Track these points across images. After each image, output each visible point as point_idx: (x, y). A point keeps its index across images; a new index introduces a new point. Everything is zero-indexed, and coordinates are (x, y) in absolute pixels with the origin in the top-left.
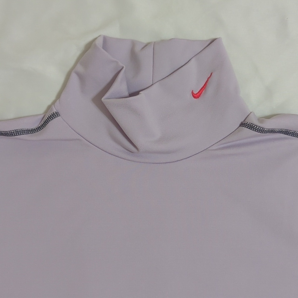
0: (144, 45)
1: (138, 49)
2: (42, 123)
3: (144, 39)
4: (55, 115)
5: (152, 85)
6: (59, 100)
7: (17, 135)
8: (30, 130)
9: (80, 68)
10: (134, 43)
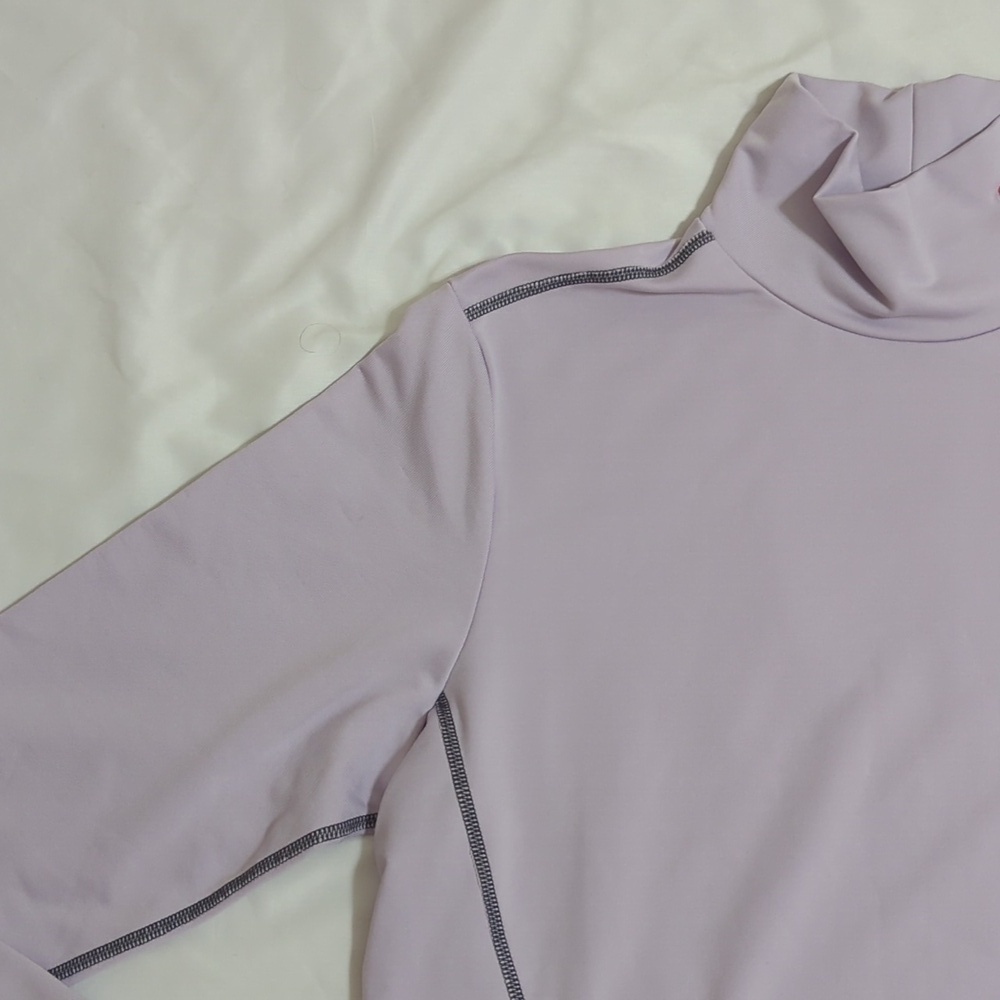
0: (889, 92)
1: (877, 99)
2: (676, 254)
3: (887, 80)
4: (705, 238)
5: (911, 174)
6: (712, 208)
7: (626, 279)
8: (650, 270)
9: (754, 139)
10: (865, 91)
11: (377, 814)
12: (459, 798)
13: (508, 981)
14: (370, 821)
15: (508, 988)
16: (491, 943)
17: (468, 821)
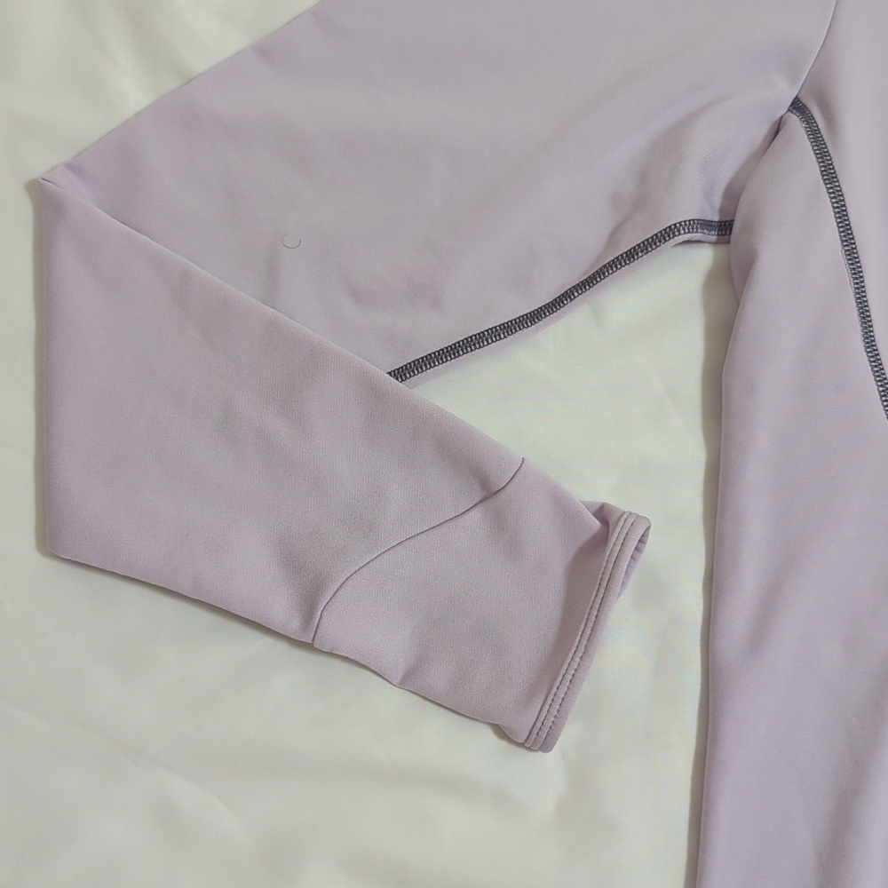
11: (733, 220)
12: (830, 193)
13: (881, 389)
14: (724, 228)
15: (881, 396)
16: (863, 349)
17: (840, 217)
